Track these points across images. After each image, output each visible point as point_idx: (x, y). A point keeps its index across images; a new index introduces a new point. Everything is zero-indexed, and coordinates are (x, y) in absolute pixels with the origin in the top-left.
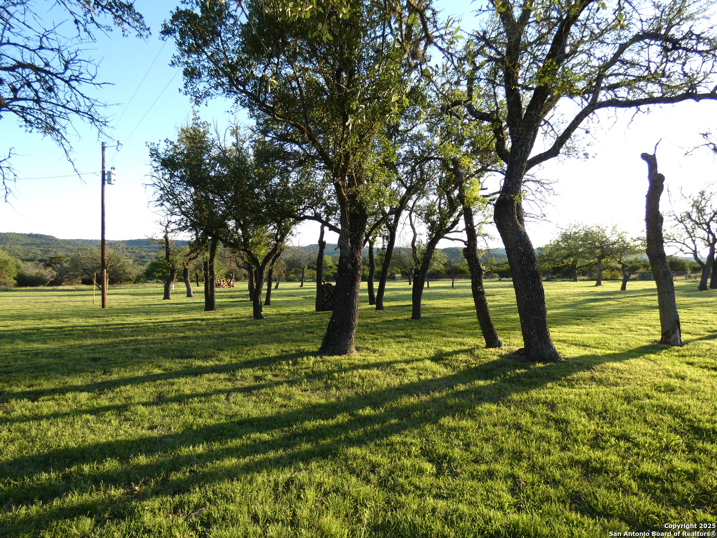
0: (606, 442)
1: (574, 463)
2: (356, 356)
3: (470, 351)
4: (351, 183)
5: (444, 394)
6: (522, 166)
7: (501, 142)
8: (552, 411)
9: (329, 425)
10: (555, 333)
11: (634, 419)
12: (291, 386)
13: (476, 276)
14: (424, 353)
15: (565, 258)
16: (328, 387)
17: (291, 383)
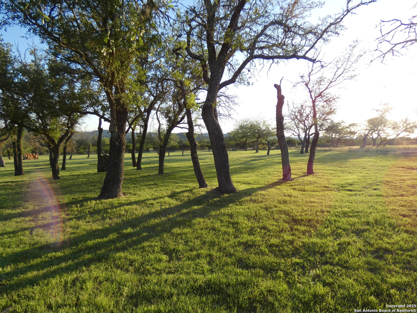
0: (255, 231)
1: (240, 244)
2: (123, 198)
3: (190, 191)
4: (117, 91)
5: (175, 215)
6: (216, 87)
7: (205, 73)
8: (231, 218)
9: (104, 241)
10: (234, 178)
11: (269, 218)
12: (79, 220)
13: (193, 148)
14: (165, 194)
15: (241, 138)
16: (104, 219)
17: (78, 218)
